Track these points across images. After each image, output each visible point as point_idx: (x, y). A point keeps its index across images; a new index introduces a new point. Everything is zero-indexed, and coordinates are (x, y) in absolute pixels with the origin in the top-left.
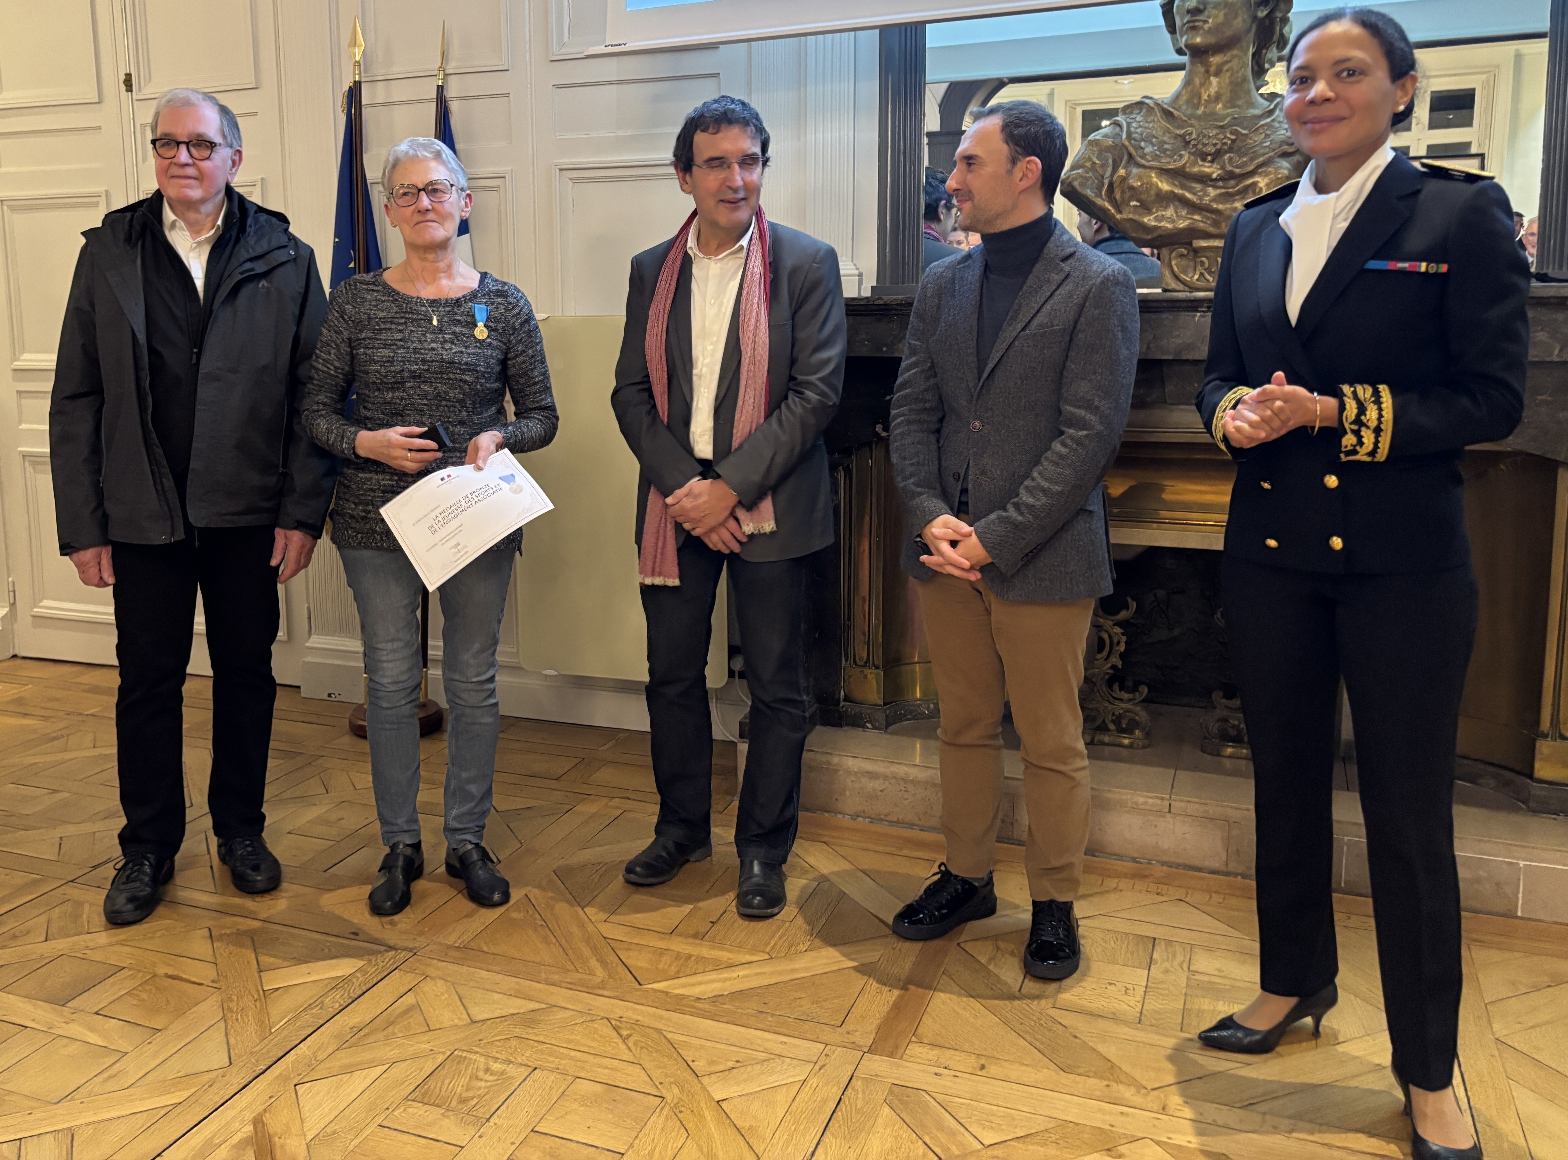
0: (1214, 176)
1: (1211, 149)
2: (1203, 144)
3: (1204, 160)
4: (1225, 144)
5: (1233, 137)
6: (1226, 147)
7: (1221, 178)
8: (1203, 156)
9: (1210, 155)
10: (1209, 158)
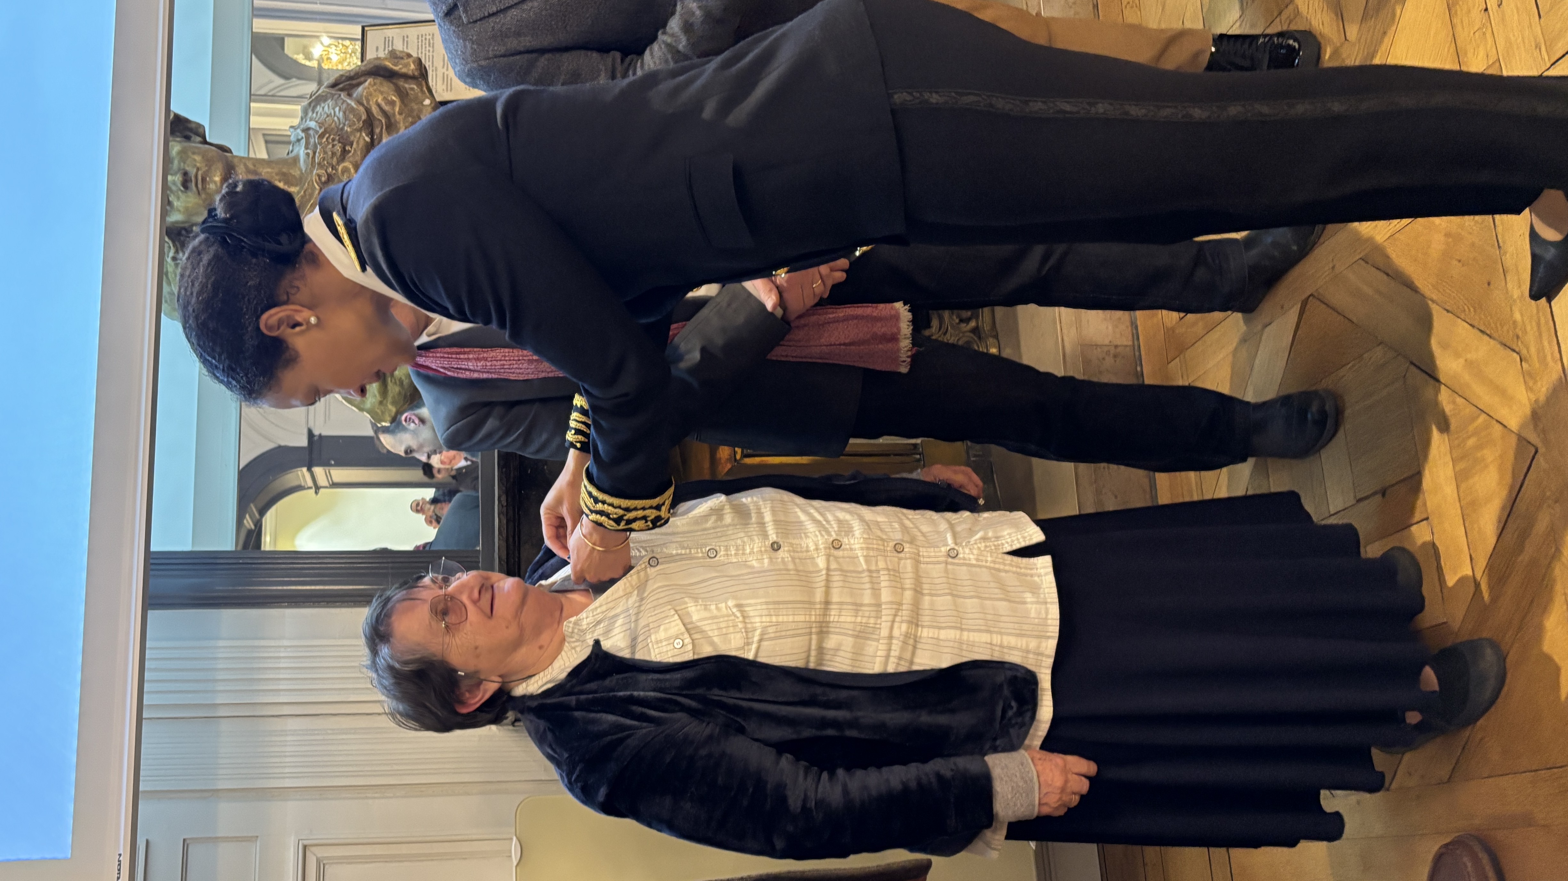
0: (368, 139)
1: (338, 148)
2: (332, 158)
3: (349, 152)
4: (333, 140)
5: (327, 135)
6: (337, 138)
7: (371, 134)
8: (344, 152)
9: (344, 148)
10: (348, 148)
